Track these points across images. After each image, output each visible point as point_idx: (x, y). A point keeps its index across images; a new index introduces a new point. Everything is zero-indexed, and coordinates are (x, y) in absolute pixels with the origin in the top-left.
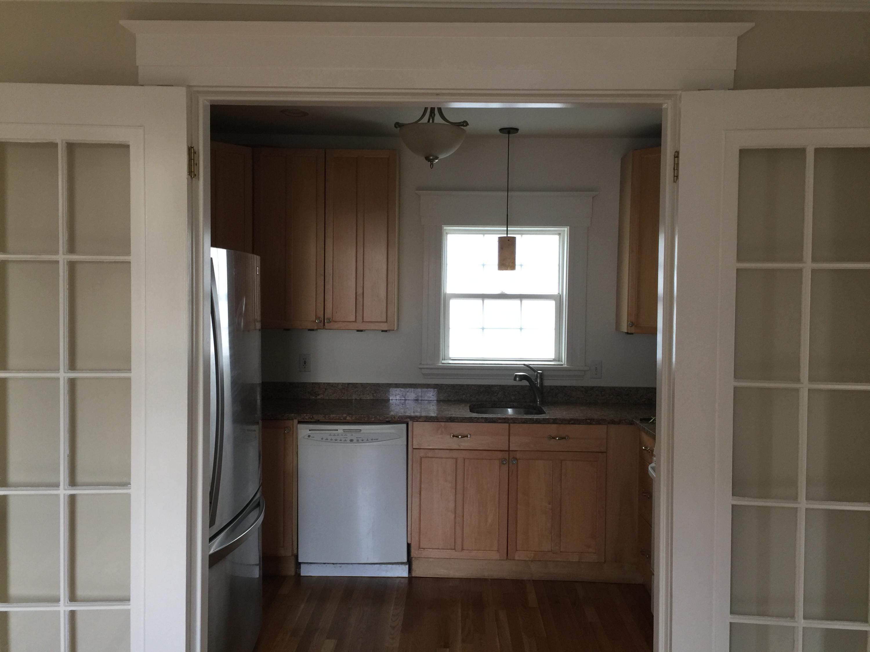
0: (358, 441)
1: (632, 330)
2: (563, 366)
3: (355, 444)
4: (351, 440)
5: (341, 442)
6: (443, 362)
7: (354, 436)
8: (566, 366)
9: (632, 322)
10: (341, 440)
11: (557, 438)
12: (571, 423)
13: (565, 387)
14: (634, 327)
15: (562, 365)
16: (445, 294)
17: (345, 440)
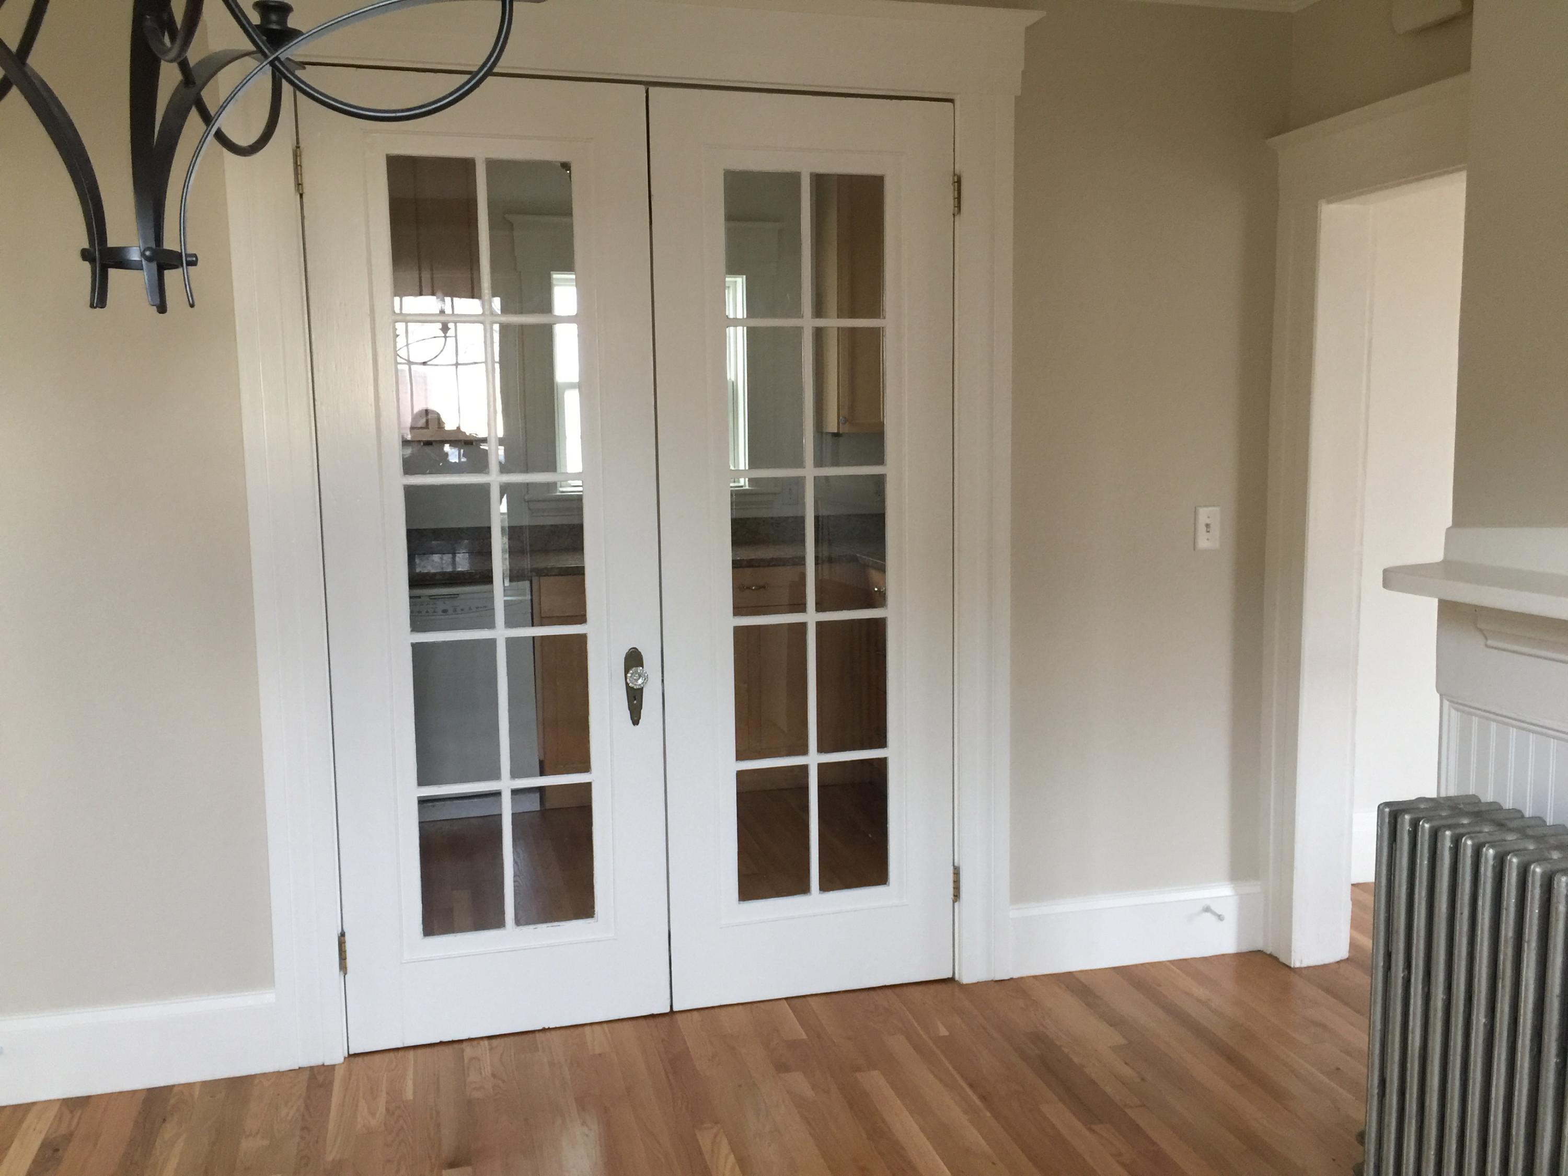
0: (455, 610)
1: (845, 429)
2: (744, 488)
3: (451, 617)
4: (445, 611)
5: (427, 614)
6: (561, 489)
7: (448, 605)
8: (747, 487)
9: (845, 418)
10: (427, 612)
11: (754, 588)
12: (771, 564)
13: (748, 519)
14: (847, 423)
15: (742, 487)
16: (557, 383)
17: (435, 612)
